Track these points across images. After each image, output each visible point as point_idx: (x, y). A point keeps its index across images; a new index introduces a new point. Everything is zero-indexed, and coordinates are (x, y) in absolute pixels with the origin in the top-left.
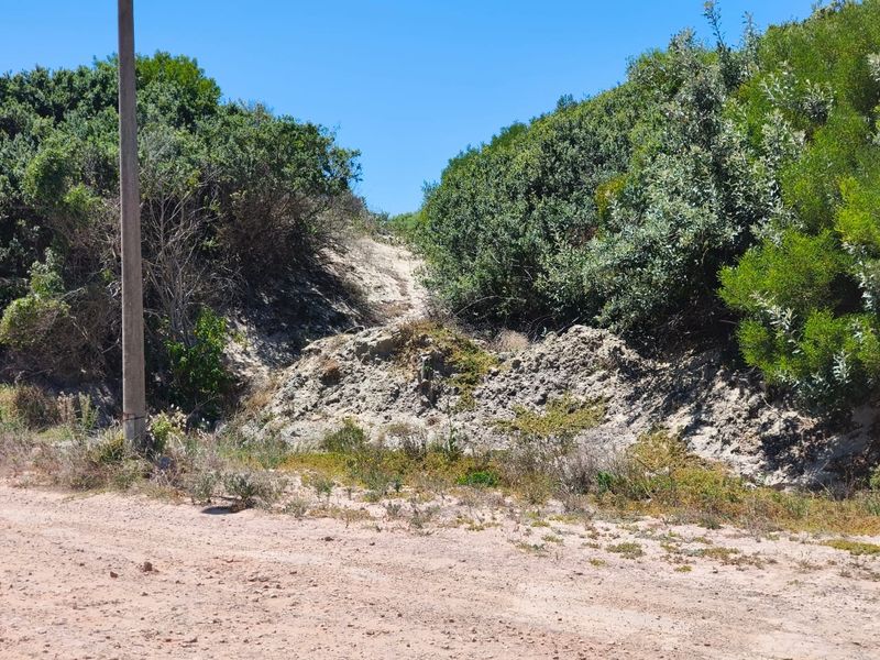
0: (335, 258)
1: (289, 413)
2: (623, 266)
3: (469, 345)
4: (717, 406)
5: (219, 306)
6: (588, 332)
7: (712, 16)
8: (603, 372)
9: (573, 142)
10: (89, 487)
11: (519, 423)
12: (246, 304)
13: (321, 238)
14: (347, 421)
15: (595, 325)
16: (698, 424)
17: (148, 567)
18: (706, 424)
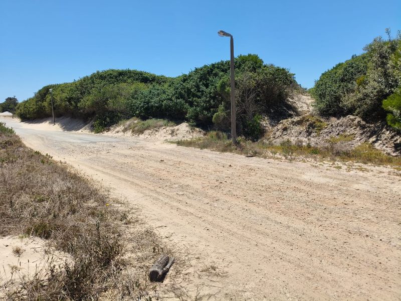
0: (290, 100)
1: (274, 137)
2: (359, 100)
3: (320, 121)
4: (383, 135)
5: (260, 113)
6: (352, 117)
7: (388, 32)
8: (355, 127)
9: (352, 67)
10: (225, 151)
11: (331, 140)
12: (267, 112)
13: (287, 95)
14: (288, 139)
15: (354, 115)
16: (377, 140)
17: (230, 166)
18: (379, 140)
